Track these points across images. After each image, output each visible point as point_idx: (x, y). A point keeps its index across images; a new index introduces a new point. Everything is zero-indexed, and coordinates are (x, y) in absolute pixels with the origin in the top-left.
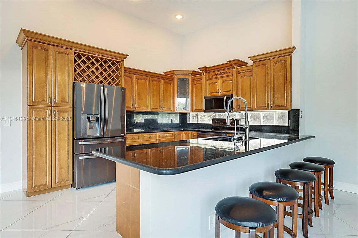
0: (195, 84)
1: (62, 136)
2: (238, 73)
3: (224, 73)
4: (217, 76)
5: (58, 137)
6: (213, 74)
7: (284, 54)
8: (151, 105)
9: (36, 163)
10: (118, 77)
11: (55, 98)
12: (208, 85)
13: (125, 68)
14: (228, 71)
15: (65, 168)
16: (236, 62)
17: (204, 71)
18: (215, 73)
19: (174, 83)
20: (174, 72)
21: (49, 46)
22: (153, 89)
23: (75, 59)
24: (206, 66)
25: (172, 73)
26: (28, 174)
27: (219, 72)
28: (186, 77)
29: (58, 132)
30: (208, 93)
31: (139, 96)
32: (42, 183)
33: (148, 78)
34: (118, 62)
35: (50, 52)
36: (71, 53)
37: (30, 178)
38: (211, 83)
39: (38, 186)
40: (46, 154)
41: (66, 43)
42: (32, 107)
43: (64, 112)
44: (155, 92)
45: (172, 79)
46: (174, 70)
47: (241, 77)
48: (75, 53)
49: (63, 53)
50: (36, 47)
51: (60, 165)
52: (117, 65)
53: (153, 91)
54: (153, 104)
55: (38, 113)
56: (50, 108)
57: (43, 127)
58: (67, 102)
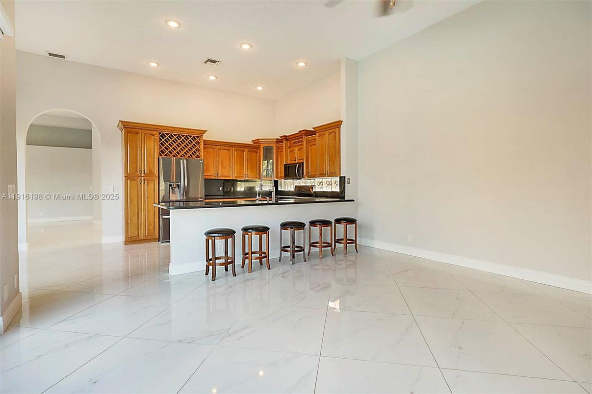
0: (280, 152)
1: (150, 199)
2: (308, 142)
3: (298, 142)
4: (295, 144)
5: (147, 201)
7: (334, 126)
8: (234, 173)
9: (130, 219)
10: (198, 150)
11: (144, 171)
12: (289, 153)
13: (204, 140)
14: (300, 140)
15: (153, 225)
16: (304, 132)
17: (284, 139)
18: (293, 141)
19: (260, 151)
20: (260, 140)
21: (139, 130)
22: (237, 158)
23: (160, 138)
24: (285, 135)
25: (257, 142)
26: (126, 227)
28: (271, 145)
29: (147, 196)
30: (289, 160)
31: (222, 165)
32: (135, 235)
33: (231, 148)
34: (198, 137)
35: (140, 135)
36: (156, 134)
37: (127, 231)
38: (291, 151)
39: (132, 237)
40: (138, 213)
41: (152, 127)
42: (128, 177)
43: (151, 181)
44: (239, 161)
45: (258, 148)
46: (259, 138)
47: (311, 146)
48: (160, 133)
49: (150, 134)
50: (130, 132)
51: (148, 222)
52: (198, 139)
53: (237, 161)
54: (237, 173)
55: (132, 182)
56: (140, 178)
57: (135, 193)
58: (154, 173)
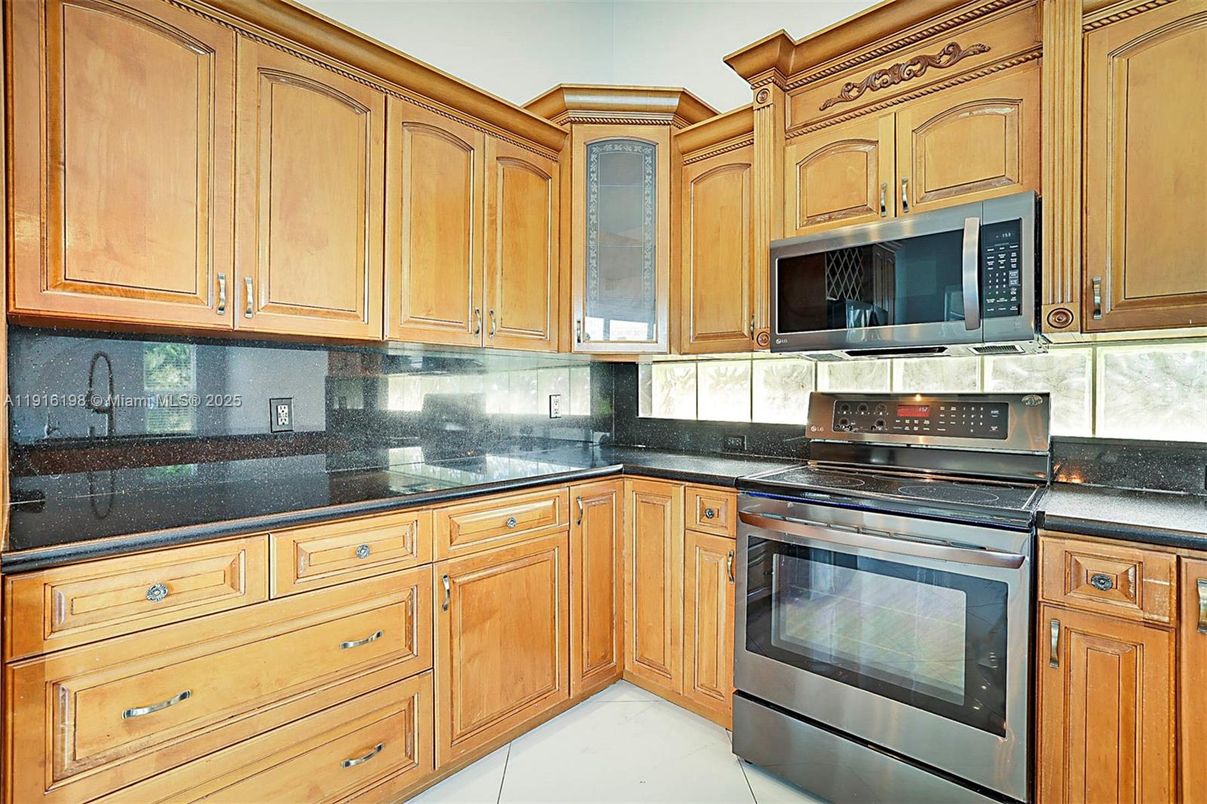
0: (697, 181)
3: (928, 62)
4: (869, 96)
6: (835, 87)
8: (398, 294)
14: (964, 39)
17: (770, 74)
18: (847, 80)
19: (566, 170)
20: (569, 99)
22: (418, 185)
27: (887, 66)
28: (642, 133)
38: (821, 154)
44: (429, 210)
45: (557, 150)
46: (569, 84)
54: (417, 293)
